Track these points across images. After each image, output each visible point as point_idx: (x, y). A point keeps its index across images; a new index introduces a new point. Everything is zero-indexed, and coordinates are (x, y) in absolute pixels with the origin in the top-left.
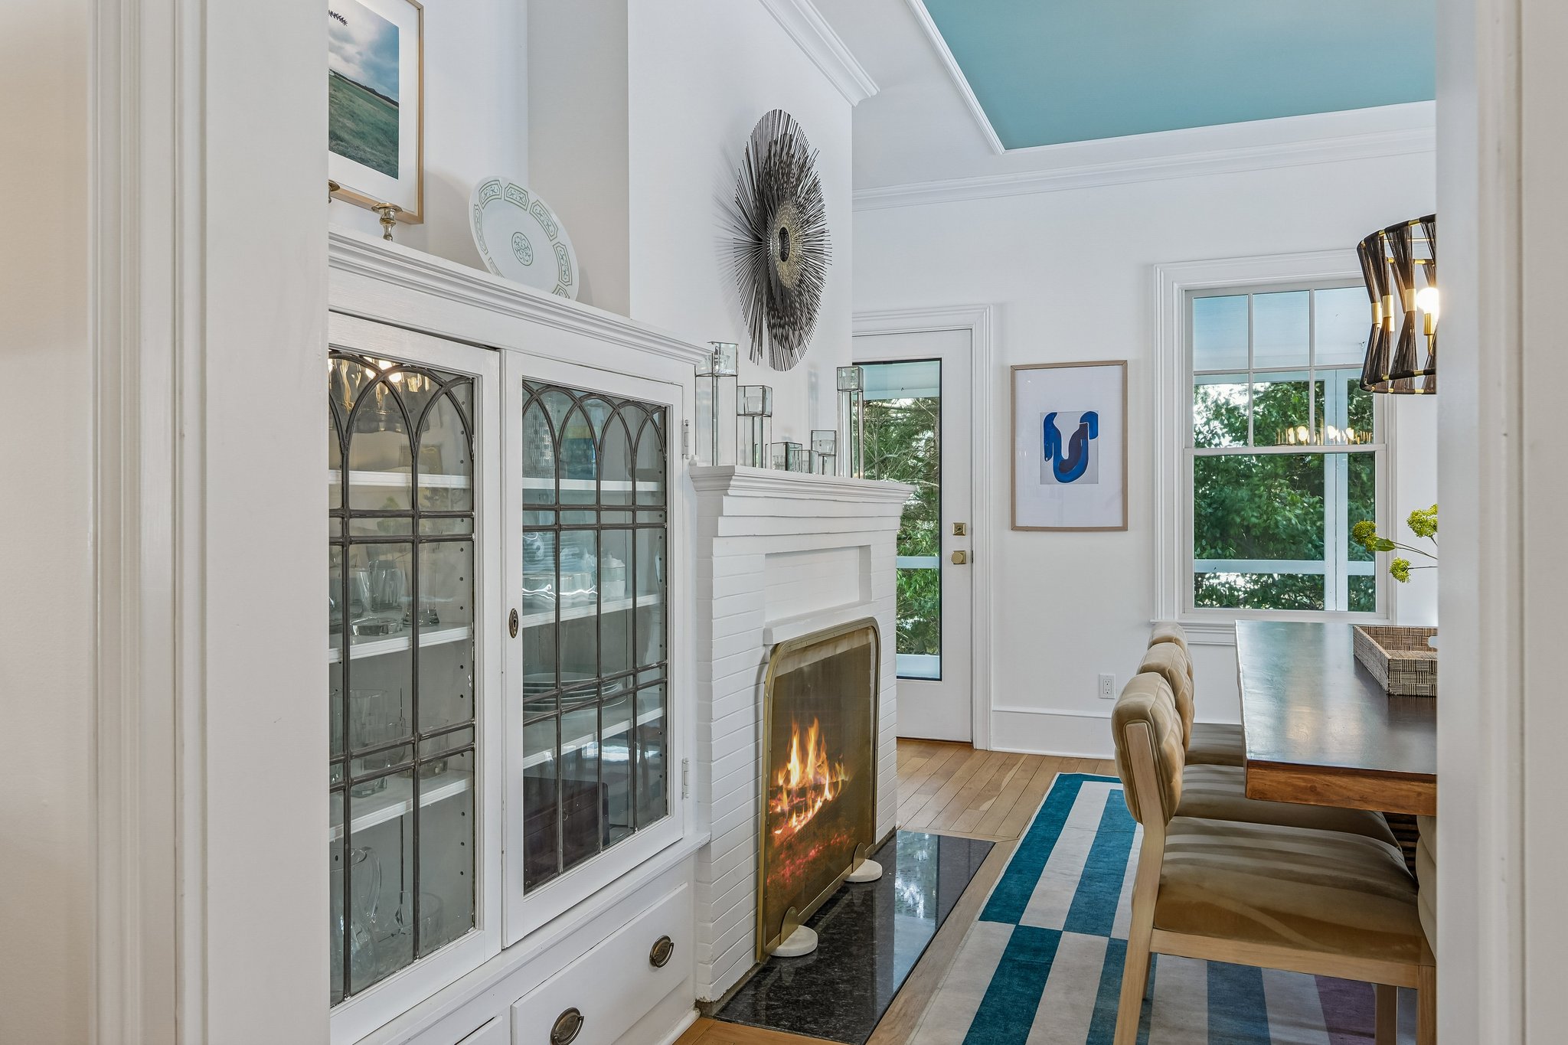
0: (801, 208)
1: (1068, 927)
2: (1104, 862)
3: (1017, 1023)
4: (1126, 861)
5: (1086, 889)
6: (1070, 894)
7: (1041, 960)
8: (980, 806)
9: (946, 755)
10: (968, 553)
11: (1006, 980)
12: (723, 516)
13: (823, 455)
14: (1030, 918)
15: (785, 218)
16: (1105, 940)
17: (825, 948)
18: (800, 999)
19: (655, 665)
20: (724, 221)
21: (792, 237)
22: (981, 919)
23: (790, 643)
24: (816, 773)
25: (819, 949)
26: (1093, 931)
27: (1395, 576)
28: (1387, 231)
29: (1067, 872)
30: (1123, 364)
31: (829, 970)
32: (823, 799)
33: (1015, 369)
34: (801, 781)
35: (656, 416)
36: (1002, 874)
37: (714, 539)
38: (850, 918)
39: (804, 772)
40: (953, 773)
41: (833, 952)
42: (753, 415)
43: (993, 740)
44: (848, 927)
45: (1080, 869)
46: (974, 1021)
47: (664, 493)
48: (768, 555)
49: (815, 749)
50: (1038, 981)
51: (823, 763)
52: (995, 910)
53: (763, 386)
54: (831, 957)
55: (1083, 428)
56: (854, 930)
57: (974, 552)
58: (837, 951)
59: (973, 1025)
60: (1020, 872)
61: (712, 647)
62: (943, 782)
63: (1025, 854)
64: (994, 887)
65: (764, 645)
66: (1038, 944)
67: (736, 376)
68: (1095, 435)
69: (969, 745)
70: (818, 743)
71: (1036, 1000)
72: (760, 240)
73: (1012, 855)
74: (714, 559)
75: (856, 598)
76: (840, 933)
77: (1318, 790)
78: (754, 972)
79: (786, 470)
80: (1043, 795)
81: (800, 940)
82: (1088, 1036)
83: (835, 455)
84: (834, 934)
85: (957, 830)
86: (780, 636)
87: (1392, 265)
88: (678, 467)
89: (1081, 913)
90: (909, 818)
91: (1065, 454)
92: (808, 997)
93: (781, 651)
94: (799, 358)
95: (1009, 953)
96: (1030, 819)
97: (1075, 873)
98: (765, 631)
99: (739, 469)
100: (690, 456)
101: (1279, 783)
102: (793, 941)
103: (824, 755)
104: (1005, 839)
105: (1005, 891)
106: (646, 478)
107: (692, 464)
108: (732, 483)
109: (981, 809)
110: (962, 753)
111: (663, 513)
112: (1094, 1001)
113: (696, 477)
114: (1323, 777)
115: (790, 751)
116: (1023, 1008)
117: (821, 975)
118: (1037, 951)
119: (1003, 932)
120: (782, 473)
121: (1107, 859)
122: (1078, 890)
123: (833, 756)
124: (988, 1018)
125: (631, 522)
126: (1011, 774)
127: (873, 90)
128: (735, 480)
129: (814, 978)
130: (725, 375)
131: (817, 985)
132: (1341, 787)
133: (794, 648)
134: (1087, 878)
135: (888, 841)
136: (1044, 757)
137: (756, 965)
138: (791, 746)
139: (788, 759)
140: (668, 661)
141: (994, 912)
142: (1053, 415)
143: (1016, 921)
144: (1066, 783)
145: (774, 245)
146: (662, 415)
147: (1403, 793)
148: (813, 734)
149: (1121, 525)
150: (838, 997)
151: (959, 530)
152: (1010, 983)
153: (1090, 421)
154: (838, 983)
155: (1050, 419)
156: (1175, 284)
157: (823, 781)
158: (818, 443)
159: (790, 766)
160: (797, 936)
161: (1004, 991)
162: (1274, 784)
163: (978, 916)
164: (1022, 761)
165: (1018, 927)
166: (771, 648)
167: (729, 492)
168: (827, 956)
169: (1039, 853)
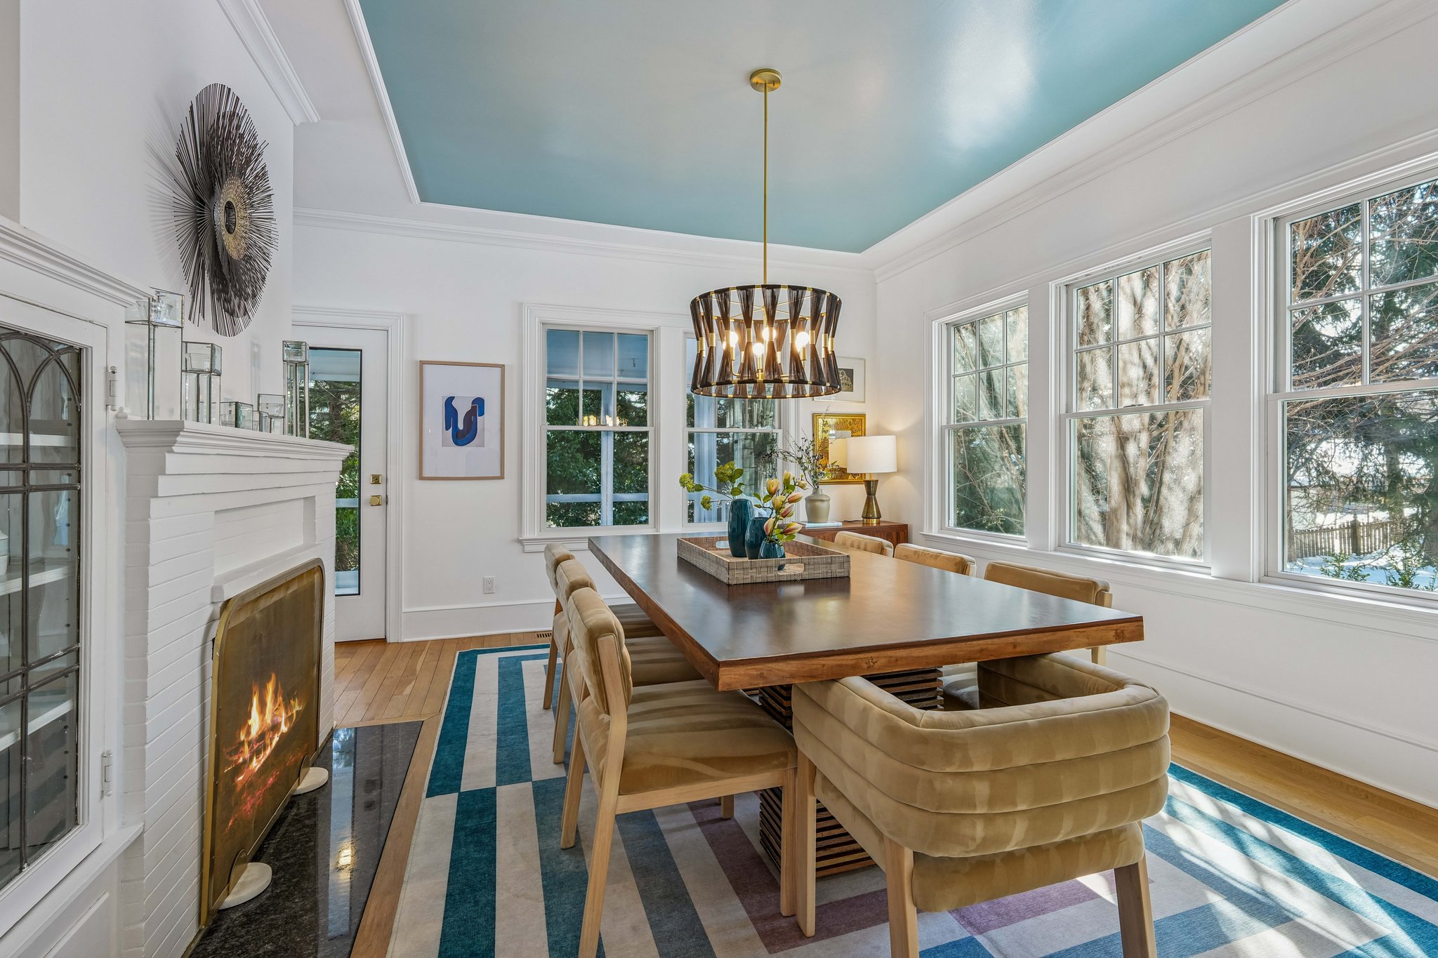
0: (250, 190)
1: (500, 782)
2: (510, 717)
3: (483, 890)
4: (525, 713)
5: (503, 744)
6: (493, 752)
7: (487, 820)
8: (403, 691)
9: (365, 653)
10: (384, 496)
11: (464, 850)
12: (165, 474)
13: (271, 417)
14: (467, 785)
15: (230, 192)
16: (529, 785)
17: (280, 878)
18: (260, 952)
19: (60, 653)
20: (159, 172)
21: (240, 213)
22: (428, 796)
23: (242, 597)
24: (274, 715)
25: (274, 883)
26: (519, 780)
27: (704, 507)
28: (716, 292)
29: (485, 732)
30: (502, 367)
31: (288, 904)
32: (279, 734)
33: (422, 363)
34: (260, 729)
35: (65, 358)
36: (436, 749)
37: (152, 499)
38: (302, 835)
39: (263, 720)
40: (374, 666)
41: (289, 880)
42: (199, 373)
43: (402, 634)
44: (302, 845)
45: (495, 728)
46: (446, 906)
47: (77, 448)
48: (216, 512)
49: (272, 698)
50: (490, 841)
51: (279, 705)
52: (437, 784)
53: (212, 344)
54: (289, 887)
55: (473, 408)
56: (310, 847)
57: (389, 497)
58: (295, 878)
59: (446, 911)
60: (449, 742)
61: (147, 619)
62: (367, 676)
63: (450, 725)
64: (432, 762)
65: (213, 603)
66: (480, 805)
67: (182, 328)
68: (482, 414)
69: (383, 641)
70: (275, 693)
71: (492, 861)
72: (204, 203)
73: (440, 729)
74: (152, 522)
75: (300, 542)
76: (295, 855)
77: (765, 675)
78: (199, 938)
79: (238, 428)
80: (451, 672)
81: (251, 882)
82: (543, 881)
83: (283, 417)
84: (288, 858)
85: (389, 716)
86: (231, 591)
87: (703, 317)
88: (98, 419)
89: (505, 766)
90: (344, 715)
91: (461, 426)
92: (269, 947)
93: (231, 607)
94: (243, 328)
95: (459, 823)
96: (445, 694)
97: (492, 732)
98: (213, 589)
99: (190, 424)
100: (117, 408)
101: (740, 675)
102: (244, 885)
103: (280, 699)
104: (430, 716)
105: (442, 763)
106: (44, 429)
107: (120, 417)
108: (179, 439)
109: (404, 693)
110: (378, 648)
111: (74, 472)
112: (538, 844)
113: (125, 433)
114: (767, 665)
115: (251, 710)
116: (484, 874)
117: (280, 913)
118: (481, 812)
119: (449, 802)
120: (231, 430)
121: (511, 715)
122: (498, 747)
123: (287, 696)
124: (457, 897)
125: (20, 484)
126: (422, 658)
127: (315, 118)
128: (183, 436)
129: (272, 920)
130: (165, 325)
131: (277, 928)
132: (778, 670)
133: (247, 600)
134: (502, 733)
135: (327, 742)
136: (443, 641)
137: (200, 931)
138: (252, 706)
139: (249, 716)
140: (82, 645)
141: (438, 786)
142: (452, 399)
143: (457, 789)
144: (466, 659)
145: (219, 216)
146: (75, 357)
147: (815, 667)
148: (270, 687)
149: (499, 475)
150: (304, 932)
151: (376, 480)
152: (467, 852)
153: (478, 405)
154: (301, 916)
155: (449, 401)
156: (537, 319)
157: (279, 720)
158: (265, 406)
159: (250, 722)
160: (248, 876)
161: (465, 862)
162: (737, 677)
163: (424, 794)
164: (428, 647)
165: (460, 794)
166: (220, 605)
167: (175, 449)
168: (284, 887)
169: (461, 722)
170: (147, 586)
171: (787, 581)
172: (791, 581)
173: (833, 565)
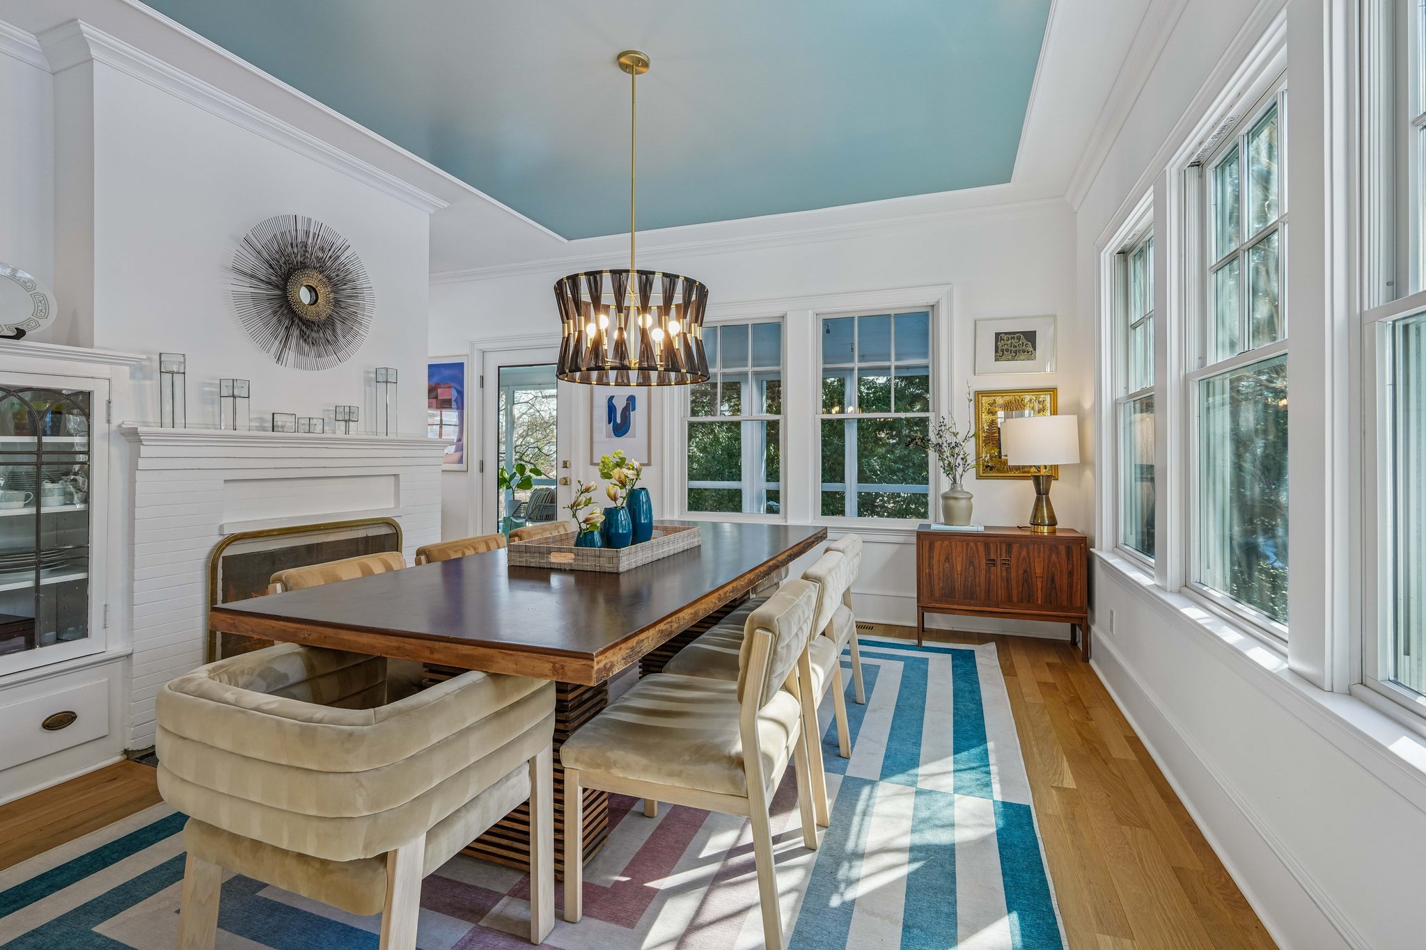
12: (142, 457)
15: (308, 279)
21: (321, 291)
37: (137, 471)
47: (87, 443)
48: (225, 481)
55: (628, 405)
57: (572, 478)
65: (221, 535)
68: (634, 409)
74: (138, 483)
79: (273, 431)
91: (619, 421)
98: (222, 526)
107: (120, 426)
108: (144, 438)
113: (124, 434)
125: (35, 461)
127: (445, 205)
146: (86, 397)
149: (647, 462)
151: (565, 464)
153: (631, 402)
155: (611, 400)
167: (146, 443)
170: (134, 519)
171: (558, 569)
172: (560, 569)
173: (601, 559)
